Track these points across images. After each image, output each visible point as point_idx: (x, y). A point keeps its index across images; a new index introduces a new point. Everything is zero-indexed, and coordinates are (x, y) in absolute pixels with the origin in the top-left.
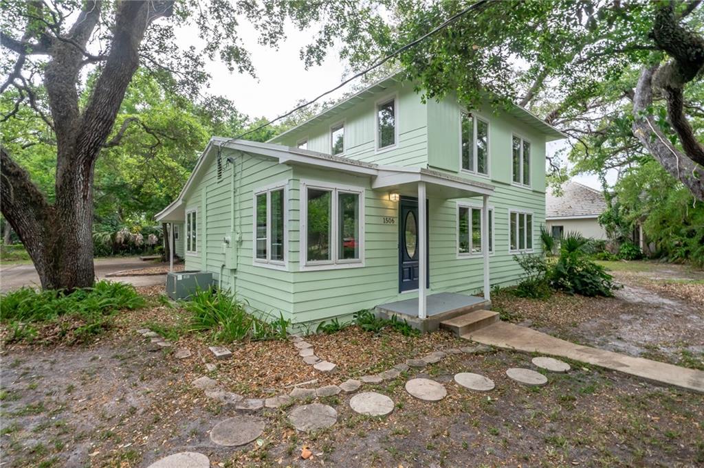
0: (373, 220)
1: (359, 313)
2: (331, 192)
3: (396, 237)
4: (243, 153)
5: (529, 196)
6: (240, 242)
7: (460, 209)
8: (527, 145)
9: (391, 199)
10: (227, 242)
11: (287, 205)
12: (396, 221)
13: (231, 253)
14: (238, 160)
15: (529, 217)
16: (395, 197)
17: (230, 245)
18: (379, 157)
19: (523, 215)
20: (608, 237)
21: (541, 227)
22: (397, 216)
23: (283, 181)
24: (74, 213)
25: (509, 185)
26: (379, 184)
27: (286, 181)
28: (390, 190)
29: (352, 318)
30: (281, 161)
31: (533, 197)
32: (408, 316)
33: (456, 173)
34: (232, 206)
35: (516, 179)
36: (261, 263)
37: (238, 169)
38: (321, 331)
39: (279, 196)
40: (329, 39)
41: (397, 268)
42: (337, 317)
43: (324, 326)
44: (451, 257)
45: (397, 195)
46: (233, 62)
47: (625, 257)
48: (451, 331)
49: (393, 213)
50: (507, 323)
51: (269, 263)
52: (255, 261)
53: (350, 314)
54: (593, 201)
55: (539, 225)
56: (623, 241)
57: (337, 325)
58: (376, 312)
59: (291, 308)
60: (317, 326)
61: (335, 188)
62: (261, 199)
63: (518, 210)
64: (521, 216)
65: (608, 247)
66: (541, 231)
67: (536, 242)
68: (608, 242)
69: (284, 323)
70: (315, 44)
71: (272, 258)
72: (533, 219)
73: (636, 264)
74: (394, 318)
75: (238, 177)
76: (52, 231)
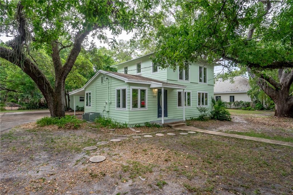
0: (150, 97)
1: (146, 123)
2: (138, 89)
3: (157, 102)
4: (111, 77)
5: (206, 87)
6: (111, 103)
7: (178, 92)
8: (205, 69)
9: (155, 90)
10: (106, 103)
11: (127, 93)
12: (157, 97)
13: (107, 106)
14: (110, 79)
15: (206, 94)
16: (156, 90)
17: (107, 104)
18: (153, 75)
19: (204, 93)
20: (252, 100)
21: (212, 97)
22: (157, 95)
23: (126, 87)
24: (61, 95)
25: (198, 83)
26: (151, 87)
27: (127, 87)
28: (155, 88)
29: (144, 124)
30: (125, 82)
31: (208, 87)
32: (159, 123)
33: (177, 81)
34: (108, 92)
35: (200, 81)
36: (118, 109)
37: (110, 81)
38: (136, 127)
39: (124, 91)
40: (136, 37)
41: (157, 111)
42: (140, 124)
43: (136, 126)
44: (176, 108)
45: (157, 90)
46: (102, 40)
47: (257, 109)
48: (171, 127)
49: (156, 94)
50: (188, 126)
51: (121, 109)
52: (116, 108)
53: (143, 123)
54: (247, 85)
55: (211, 96)
56: (257, 102)
57: (140, 126)
58: (151, 123)
59: (128, 120)
60: (134, 126)
61: (139, 88)
62: (118, 91)
63: (201, 92)
64: (203, 94)
65: (251, 105)
66: (212, 99)
67: (210, 103)
68: (251, 103)
69: (126, 124)
70: (132, 39)
71: (122, 108)
72: (208, 95)
73: (262, 112)
74: (156, 124)
75: (110, 83)
76: (55, 100)
